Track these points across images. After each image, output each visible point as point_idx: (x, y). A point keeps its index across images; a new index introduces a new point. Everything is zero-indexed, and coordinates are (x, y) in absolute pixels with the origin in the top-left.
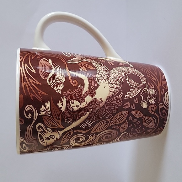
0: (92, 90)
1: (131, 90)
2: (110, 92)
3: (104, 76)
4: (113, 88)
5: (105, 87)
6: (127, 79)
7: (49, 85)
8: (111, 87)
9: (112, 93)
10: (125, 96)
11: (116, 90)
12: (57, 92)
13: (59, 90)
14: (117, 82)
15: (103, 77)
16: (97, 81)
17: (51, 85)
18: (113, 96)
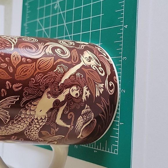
0: (56, 108)
1: (9, 106)
2: (36, 105)
3: (35, 124)
4: (31, 110)
5: (41, 110)
6: (8, 120)
7: (93, 114)
8: (34, 110)
9: (35, 103)
10: (18, 99)
11: (29, 107)
12: (88, 106)
13: (86, 109)
14: (23, 117)
15: (38, 122)
16: (47, 118)
17: (92, 113)
18: (34, 100)
